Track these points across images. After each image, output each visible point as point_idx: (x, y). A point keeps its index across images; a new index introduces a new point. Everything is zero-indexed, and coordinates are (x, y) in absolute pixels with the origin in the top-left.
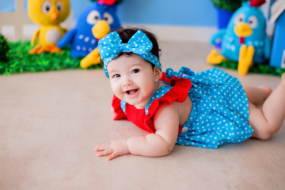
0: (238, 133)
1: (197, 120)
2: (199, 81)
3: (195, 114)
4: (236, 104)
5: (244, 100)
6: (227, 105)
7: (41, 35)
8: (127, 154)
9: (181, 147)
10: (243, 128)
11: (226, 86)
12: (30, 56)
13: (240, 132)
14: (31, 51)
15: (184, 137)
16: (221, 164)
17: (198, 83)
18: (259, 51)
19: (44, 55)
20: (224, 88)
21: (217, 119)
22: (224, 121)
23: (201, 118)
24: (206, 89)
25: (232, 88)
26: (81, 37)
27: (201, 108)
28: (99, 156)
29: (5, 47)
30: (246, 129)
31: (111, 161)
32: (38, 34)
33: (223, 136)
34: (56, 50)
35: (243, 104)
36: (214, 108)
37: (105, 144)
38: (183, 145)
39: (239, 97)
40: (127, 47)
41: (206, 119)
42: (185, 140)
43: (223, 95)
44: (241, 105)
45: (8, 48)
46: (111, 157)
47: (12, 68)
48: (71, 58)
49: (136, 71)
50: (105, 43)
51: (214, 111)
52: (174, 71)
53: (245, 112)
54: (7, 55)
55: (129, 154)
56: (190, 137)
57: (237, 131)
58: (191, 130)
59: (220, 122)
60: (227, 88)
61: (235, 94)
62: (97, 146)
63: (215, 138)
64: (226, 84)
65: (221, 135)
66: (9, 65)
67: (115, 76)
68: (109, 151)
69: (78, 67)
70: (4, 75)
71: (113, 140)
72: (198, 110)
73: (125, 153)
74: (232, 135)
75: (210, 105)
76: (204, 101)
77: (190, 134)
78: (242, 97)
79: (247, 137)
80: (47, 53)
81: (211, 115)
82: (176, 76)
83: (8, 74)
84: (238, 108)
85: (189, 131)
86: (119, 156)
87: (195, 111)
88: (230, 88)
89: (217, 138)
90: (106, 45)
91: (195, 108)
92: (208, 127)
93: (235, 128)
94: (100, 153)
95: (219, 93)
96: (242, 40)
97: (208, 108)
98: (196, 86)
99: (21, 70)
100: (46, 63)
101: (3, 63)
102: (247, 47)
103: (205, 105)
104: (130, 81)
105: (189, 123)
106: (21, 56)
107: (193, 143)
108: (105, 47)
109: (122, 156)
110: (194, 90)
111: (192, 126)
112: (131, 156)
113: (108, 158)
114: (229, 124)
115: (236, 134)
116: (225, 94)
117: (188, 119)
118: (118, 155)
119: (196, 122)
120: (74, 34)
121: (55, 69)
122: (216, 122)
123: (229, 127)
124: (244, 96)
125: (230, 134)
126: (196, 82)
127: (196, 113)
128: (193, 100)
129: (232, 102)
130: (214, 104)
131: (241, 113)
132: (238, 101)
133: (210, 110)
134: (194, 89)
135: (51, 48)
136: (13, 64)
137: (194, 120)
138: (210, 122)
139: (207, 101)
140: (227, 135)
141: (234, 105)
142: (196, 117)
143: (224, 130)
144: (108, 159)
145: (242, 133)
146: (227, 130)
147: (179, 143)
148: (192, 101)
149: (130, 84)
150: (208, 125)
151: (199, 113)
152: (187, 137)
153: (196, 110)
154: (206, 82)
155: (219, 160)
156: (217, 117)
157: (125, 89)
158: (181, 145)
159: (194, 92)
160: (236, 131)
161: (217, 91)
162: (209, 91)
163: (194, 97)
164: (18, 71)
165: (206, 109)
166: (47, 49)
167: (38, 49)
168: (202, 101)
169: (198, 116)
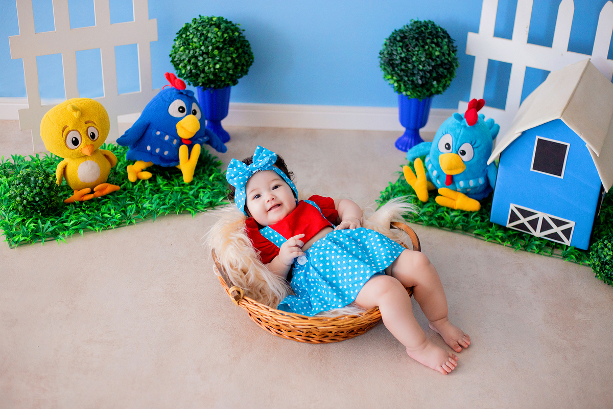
32: (65, 170)
40: (254, 166)
49: (276, 187)
50: (233, 175)
83: (64, 239)
90: (235, 177)
104: (273, 195)
108: (235, 179)
149: (273, 199)
157: (269, 206)
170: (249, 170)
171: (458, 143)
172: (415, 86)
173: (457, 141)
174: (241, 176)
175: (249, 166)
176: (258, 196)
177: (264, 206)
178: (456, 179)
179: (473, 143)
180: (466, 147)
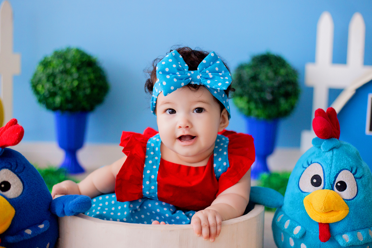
50: (167, 70)
149: (188, 127)
170: (189, 77)
171: (334, 171)
172: (265, 103)
173: (331, 168)
174: (177, 78)
175: (192, 72)
176: (173, 111)
177: (174, 130)
178: (336, 229)
179: (354, 171)
180: (345, 176)
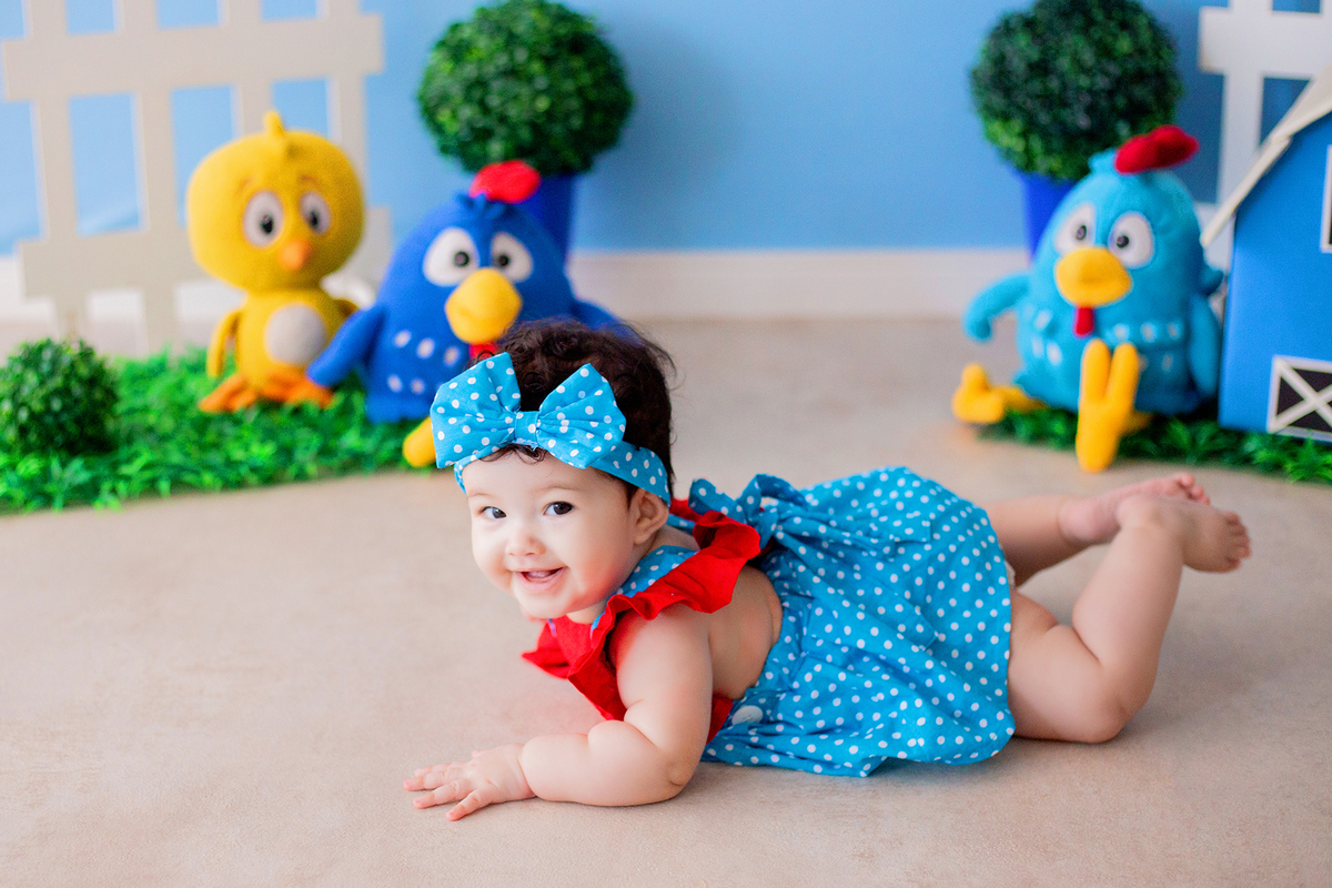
0: (941, 740)
1: (796, 685)
2: (817, 531)
3: (790, 661)
4: (963, 622)
5: (997, 605)
6: (922, 623)
7: (245, 330)
8: (522, 800)
9: (730, 770)
10: (968, 720)
11: (928, 547)
12: (203, 424)
13: (950, 737)
14: (209, 403)
15: (746, 739)
16: (863, 830)
17: (812, 541)
18: (1168, 364)
19: (259, 416)
20: (917, 557)
21: (868, 684)
22: (894, 692)
23: (808, 677)
24: (847, 563)
25: (951, 557)
26: (403, 339)
27: (816, 639)
28: (419, 805)
29: (98, 395)
30: (983, 723)
31: (460, 822)
32: (234, 327)
33: (883, 744)
34: (306, 394)
35: (990, 622)
36: (861, 644)
37: (449, 764)
38: (738, 763)
39: (979, 590)
41: (830, 681)
42: (747, 747)
43: (911, 586)
44: (981, 626)
45: (111, 396)
46: (463, 807)
47: (127, 479)
48: (367, 424)
50: (456, 404)
51: (860, 653)
52: (719, 491)
53: (993, 654)
54: (110, 425)
55: (531, 797)
56: (765, 740)
57: (940, 731)
58: (772, 719)
59: (881, 696)
60: (931, 559)
61: (960, 579)
62: (418, 773)
63: (854, 750)
64: (932, 541)
65: (876, 739)
66: (115, 466)
67: (489, 513)
68: (457, 788)
69: (395, 461)
70: (98, 504)
71: (479, 751)
72: (803, 646)
73: (515, 794)
74: (917, 745)
75: (848, 630)
76: (828, 612)
77: (768, 729)
78: (991, 591)
79: (981, 754)
80: (270, 405)
81: (851, 667)
82: (725, 510)
83: (113, 502)
84: (969, 638)
85: (766, 721)
86: (491, 805)
87: (788, 648)
88: (941, 558)
89: (860, 749)
91: (788, 639)
92: (838, 713)
93: (931, 722)
94: (425, 797)
95: (894, 578)
96: (1088, 322)
97: (838, 641)
98: (802, 550)
99: (164, 486)
100: (263, 452)
101: (92, 460)
102: (1111, 352)
103: (829, 628)
104: (532, 541)
105: (761, 692)
106: (167, 424)
107: (775, 759)
108: (453, 421)
109: (503, 807)
110: (795, 569)
111: (773, 703)
112: (535, 805)
113: (452, 811)
114: (911, 705)
115: (932, 742)
116: (919, 581)
117: (758, 678)
118: (490, 801)
119: (792, 691)
120: (377, 325)
121: (302, 477)
122: (864, 692)
123: (913, 713)
124: (999, 588)
125: (912, 743)
126: (805, 534)
127: (791, 657)
128: (786, 604)
129: (950, 611)
130: (861, 629)
131: (981, 655)
132: (971, 607)
133: (845, 650)
134: (796, 563)
135: (288, 386)
136: (129, 461)
137: (780, 680)
138: (842, 691)
139: (835, 614)
140: (902, 745)
141: (955, 626)
142: (791, 671)
143: (892, 725)
144: (452, 814)
145: (959, 740)
146: (903, 726)
147: (722, 757)
148: (783, 608)
149: (530, 554)
150: (837, 702)
151: (804, 659)
152: (755, 740)
153: (795, 646)
154: (845, 538)
155: (862, 816)
156: (869, 675)
157: (515, 564)
158: (731, 764)
159: (794, 575)
160: (932, 732)
161: (890, 568)
162: (857, 567)
163: (793, 592)
164: (151, 489)
165: (834, 644)
166: (272, 391)
167: (235, 393)
168: (819, 612)
169: (800, 668)
170: (508, 426)
